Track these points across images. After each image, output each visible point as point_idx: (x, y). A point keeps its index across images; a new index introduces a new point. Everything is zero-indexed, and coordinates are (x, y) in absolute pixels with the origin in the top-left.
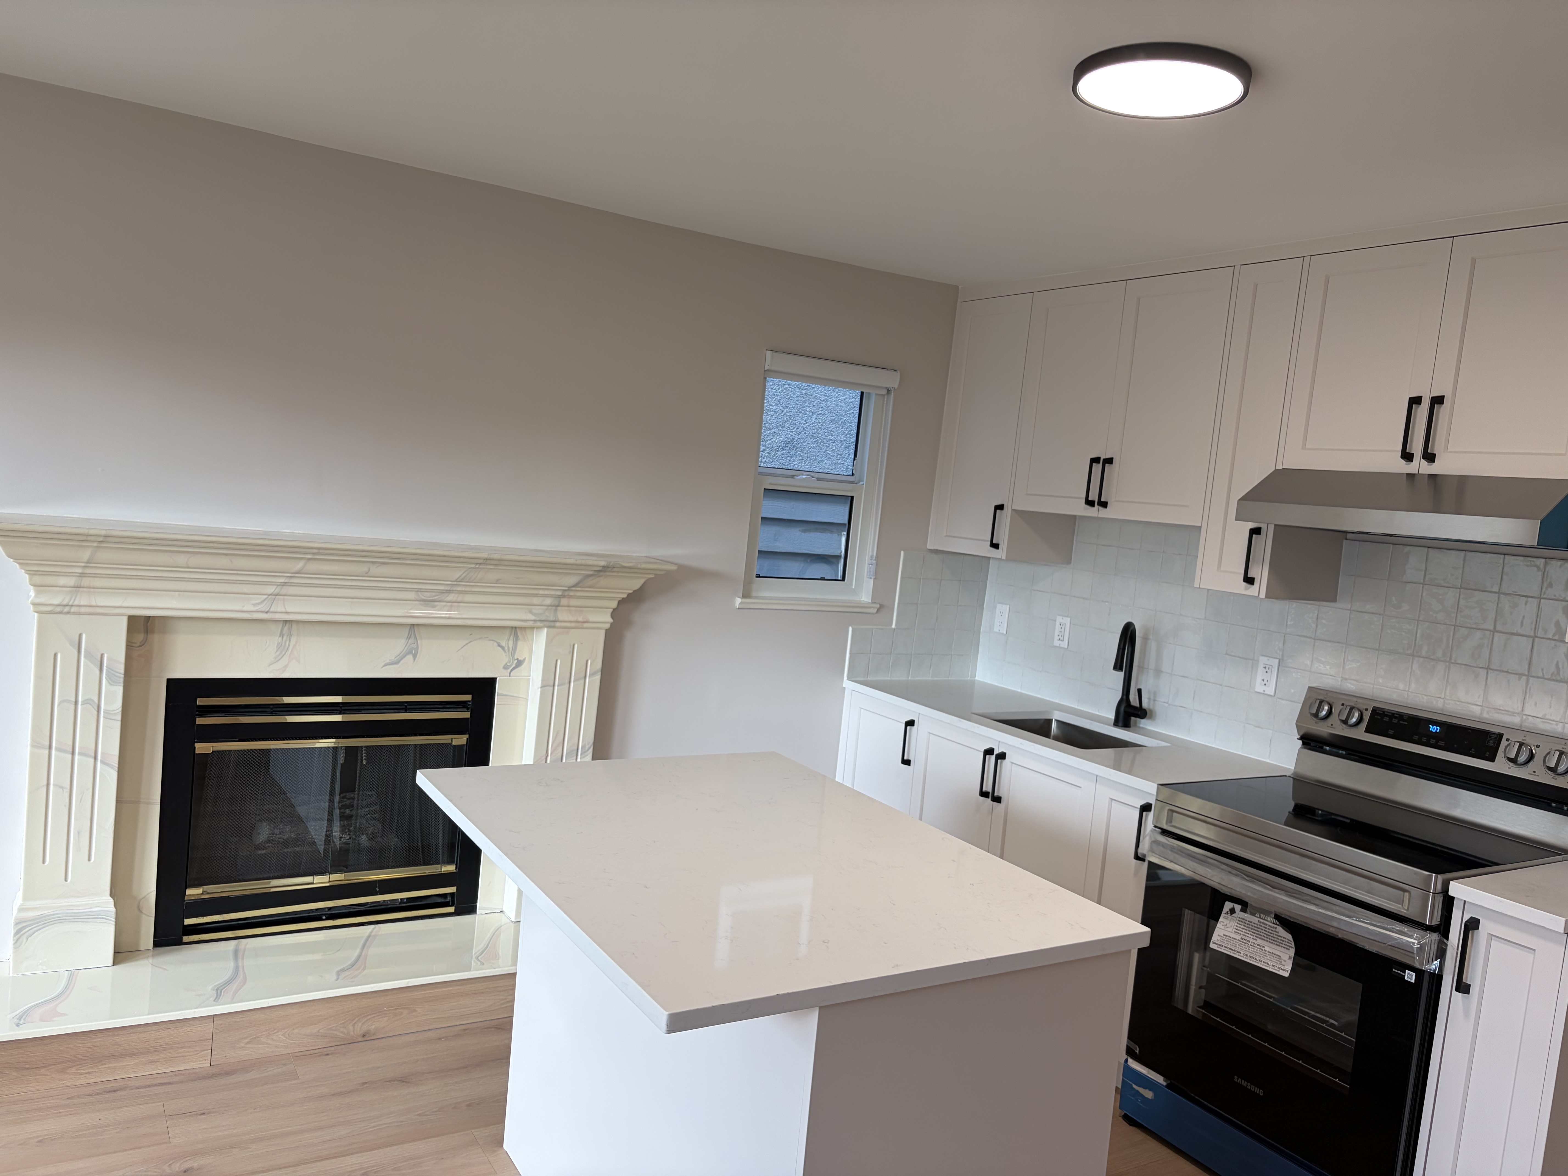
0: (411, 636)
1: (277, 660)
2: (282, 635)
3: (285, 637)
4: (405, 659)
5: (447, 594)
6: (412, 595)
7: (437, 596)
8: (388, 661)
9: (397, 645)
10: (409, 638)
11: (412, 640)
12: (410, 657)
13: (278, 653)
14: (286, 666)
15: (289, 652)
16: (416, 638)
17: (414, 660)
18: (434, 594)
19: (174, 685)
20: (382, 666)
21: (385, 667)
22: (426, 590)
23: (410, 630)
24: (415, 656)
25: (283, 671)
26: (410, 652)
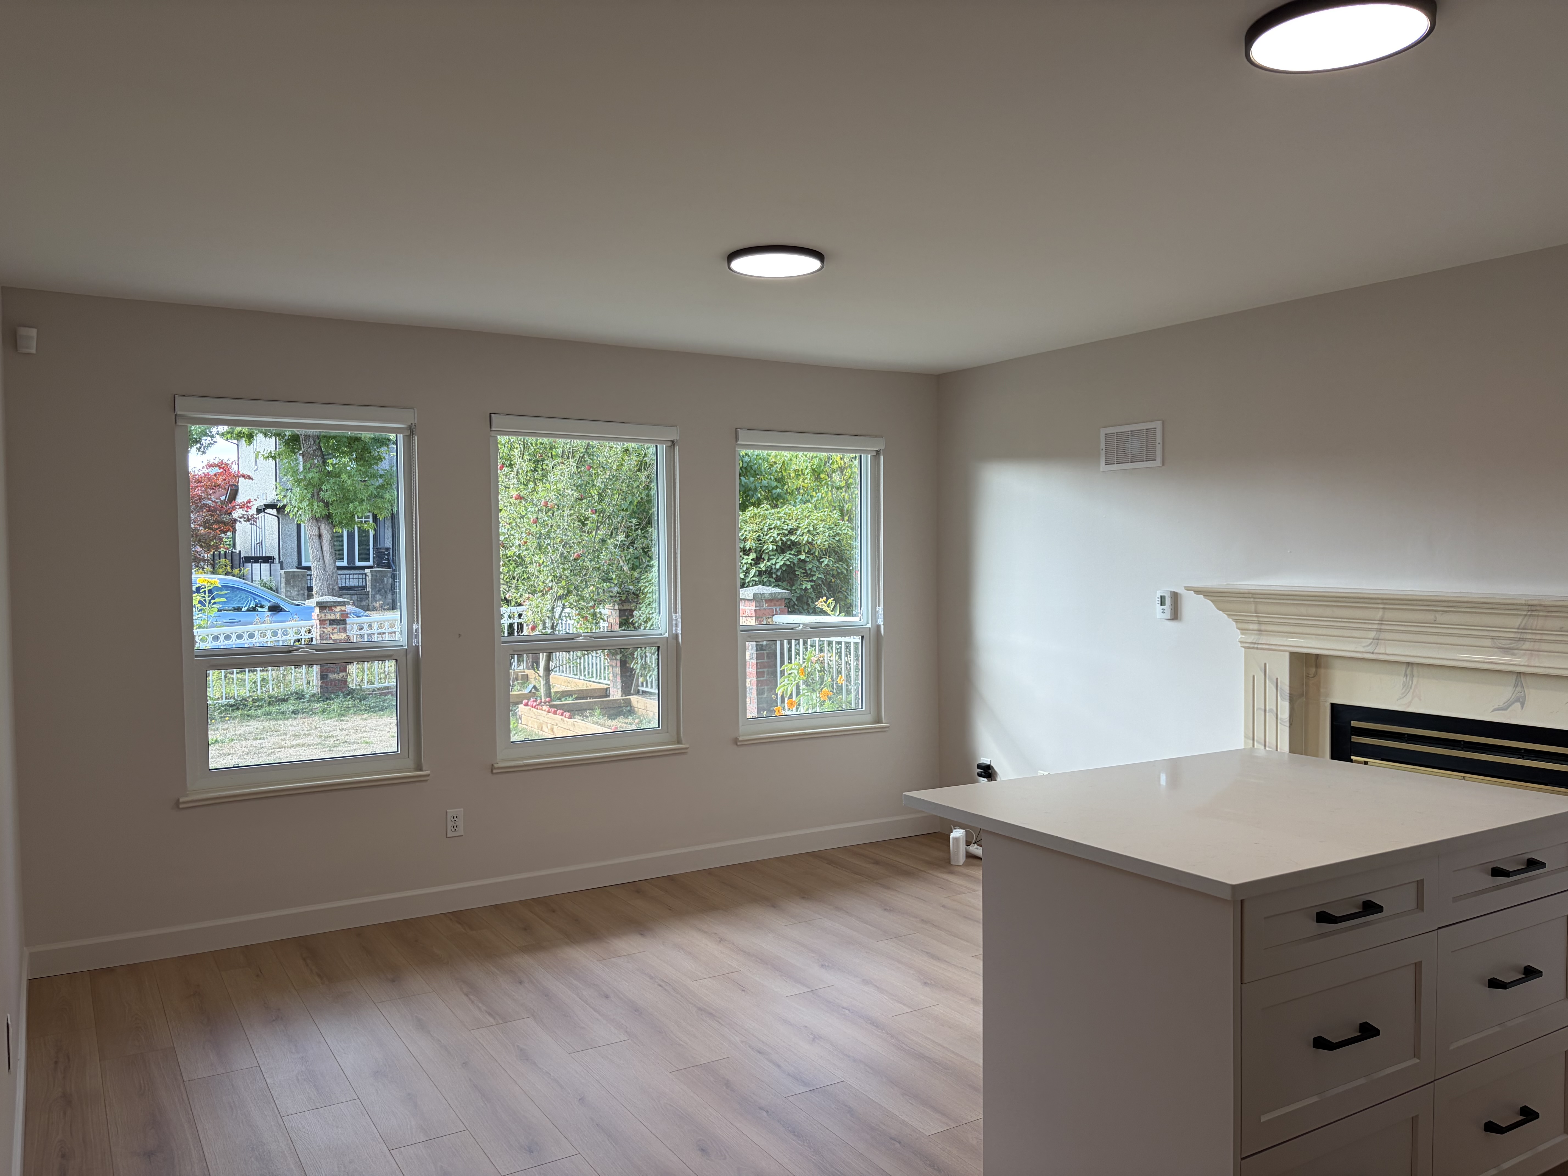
0: (1518, 684)
1: (1403, 695)
2: (1406, 675)
3: (1408, 678)
4: (1513, 706)
5: (1522, 642)
6: (1488, 643)
7: (1513, 643)
8: (1497, 707)
9: (1504, 692)
10: (1516, 686)
11: (1519, 689)
12: (1518, 705)
13: (1404, 690)
14: (1411, 702)
15: (1411, 691)
16: (1523, 687)
17: (1522, 707)
18: (1509, 642)
19: (1335, 708)
20: (1491, 710)
21: (1494, 712)
22: (1499, 638)
23: (1516, 679)
24: (1523, 705)
25: (1408, 707)
26: (1518, 700)
